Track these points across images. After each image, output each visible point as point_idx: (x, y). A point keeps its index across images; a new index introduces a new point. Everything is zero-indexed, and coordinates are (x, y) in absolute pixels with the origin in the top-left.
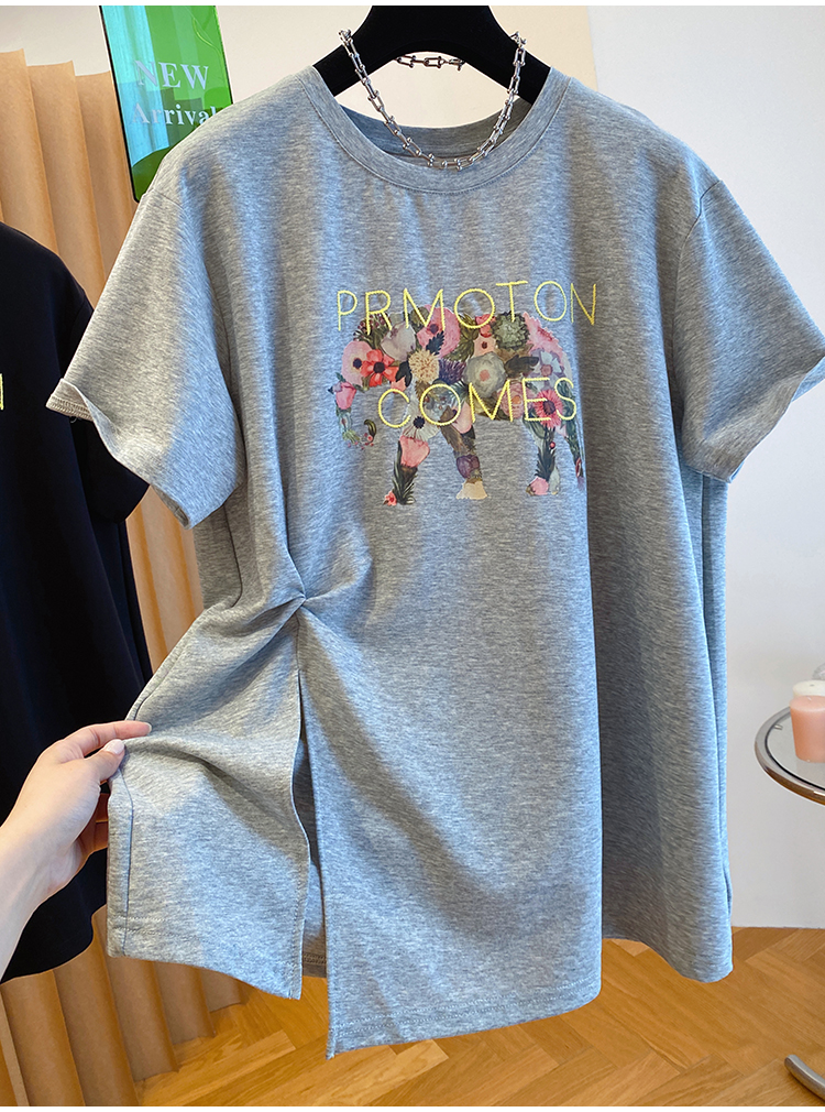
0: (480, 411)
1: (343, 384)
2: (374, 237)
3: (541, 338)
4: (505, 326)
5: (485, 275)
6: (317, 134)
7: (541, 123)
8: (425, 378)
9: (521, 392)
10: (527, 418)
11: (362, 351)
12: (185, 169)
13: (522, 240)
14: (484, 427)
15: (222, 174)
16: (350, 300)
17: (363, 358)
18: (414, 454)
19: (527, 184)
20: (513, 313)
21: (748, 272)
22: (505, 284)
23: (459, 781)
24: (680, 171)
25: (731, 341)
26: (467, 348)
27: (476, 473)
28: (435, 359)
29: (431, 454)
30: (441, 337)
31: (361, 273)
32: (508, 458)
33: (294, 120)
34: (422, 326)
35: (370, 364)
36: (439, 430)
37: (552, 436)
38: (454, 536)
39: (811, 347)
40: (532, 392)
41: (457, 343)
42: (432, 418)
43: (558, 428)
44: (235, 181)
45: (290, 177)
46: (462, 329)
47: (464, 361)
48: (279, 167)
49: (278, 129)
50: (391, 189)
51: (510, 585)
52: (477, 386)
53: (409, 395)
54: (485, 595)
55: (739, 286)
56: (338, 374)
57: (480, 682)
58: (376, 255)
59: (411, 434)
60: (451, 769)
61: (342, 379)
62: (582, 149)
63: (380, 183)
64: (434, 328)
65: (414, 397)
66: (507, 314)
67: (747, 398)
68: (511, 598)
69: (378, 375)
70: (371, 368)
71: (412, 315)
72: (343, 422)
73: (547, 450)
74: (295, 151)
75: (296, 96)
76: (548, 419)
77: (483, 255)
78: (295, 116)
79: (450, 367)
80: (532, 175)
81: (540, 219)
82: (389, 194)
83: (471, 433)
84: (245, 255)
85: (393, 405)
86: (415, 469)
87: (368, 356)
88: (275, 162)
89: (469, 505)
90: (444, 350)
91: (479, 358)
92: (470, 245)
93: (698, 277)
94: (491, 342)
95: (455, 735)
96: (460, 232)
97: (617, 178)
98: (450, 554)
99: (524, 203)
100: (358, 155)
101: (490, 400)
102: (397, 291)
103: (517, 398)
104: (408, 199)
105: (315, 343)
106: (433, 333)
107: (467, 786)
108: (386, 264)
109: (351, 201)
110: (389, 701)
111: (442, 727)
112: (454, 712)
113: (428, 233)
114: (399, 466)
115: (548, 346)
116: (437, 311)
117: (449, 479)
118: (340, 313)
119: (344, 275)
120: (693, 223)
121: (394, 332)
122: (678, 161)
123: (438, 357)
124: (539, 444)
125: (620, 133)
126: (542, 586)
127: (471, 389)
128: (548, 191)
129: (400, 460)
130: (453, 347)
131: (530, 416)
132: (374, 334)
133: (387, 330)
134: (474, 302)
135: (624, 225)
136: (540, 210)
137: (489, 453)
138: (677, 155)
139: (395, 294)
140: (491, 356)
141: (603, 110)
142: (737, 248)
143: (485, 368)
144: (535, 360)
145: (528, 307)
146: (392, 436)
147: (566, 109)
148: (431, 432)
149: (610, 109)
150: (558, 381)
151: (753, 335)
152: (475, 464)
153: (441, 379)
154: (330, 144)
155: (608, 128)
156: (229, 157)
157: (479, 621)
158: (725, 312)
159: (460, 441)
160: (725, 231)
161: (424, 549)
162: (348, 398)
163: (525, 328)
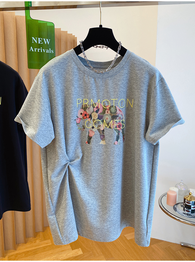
0: (106, 126)
1: (78, 118)
2: (85, 87)
3: (119, 111)
4: (112, 109)
5: (109, 97)
6: (73, 65)
7: (124, 63)
8: (95, 118)
9: (114, 123)
10: (115, 129)
11: (82, 111)
12: (44, 73)
13: (117, 90)
14: (106, 129)
15: (52, 74)
16: (80, 101)
17: (83, 113)
18: (92, 134)
19: (119, 77)
20: (114, 106)
21: (166, 99)
22: (113, 99)
23: (95, 199)
24: (154, 76)
25: (160, 114)
26: (104, 112)
27: (104, 139)
28: (97, 114)
29: (95, 134)
30: (99, 109)
31: (82, 95)
32: (111, 136)
33: (68, 62)
34: (95, 107)
35: (84, 114)
36: (97, 129)
37: (119, 132)
38: (99, 152)
39: (177, 118)
40: (116, 123)
41: (102, 111)
42: (96, 127)
43: (121, 130)
44: (55, 76)
45: (67, 74)
46: (103, 108)
47: (103, 115)
48: (65, 72)
49: (65, 64)
50: (89, 77)
51: (109, 163)
52: (105, 120)
53: (91, 122)
54: (104, 164)
55: (164, 102)
56: (77, 117)
57: (101, 181)
58: (86, 91)
59: (91, 130)
60: (94, 196)
61: (78, 117)
62: (133, 69)
63: (87, 76)
64: (97, 107)
65: (92, 122)
66: (113, 106)
67: (161, 127)
68: (109, 165)
69: (85, 117)
70: (84, 115)
71: (93, 105)
72: (78, 126)
73: (118, 135)
74: (68, 68)
75: (69, 56)
76: (119, 129)
77: (109, 92)
78: (68, 61)
79: (100, 116)
80: (120, 75)
81: (121, 85)
82: (89, 78)
83: (103, 130)
84: (57, 92)
85: (88, 123)
86: (92, 137)
87: (84, 112)
88: (64, 71)
89: (102, 145)
90: (99, 112)
91: (106, 115)
92: (106, 90)
93: (154, 100)
94: (109, 111)
95: (96, 190)
96: (104, 87)
97: (139, 77)
98: (97, 155)
99: (118, 81)
100: (82, 69)
101: (108, 124)
102: (90, 100)
103: (113, 124)
104: (93, 79)
105: (72, 110)
106: (97, 109)
107: (97, 200)
108: (88, 93)
109: (81, 79)
110: (83, 183)
111: (93, 188)
112: (96, 186)
113: (97, 87)
114: (89, 136)
115: (121, 113)
116: (98, 104)
117: (98, 140)
118: (78, 104)
119: (79, 95)
120: (155, 87)
121: (89, 108)
122: (154, 73)
123: (98, 114)
124: (117, 134)
125: (141, 66)
126: (115, 163)
127: (104, 121)
128: (124, 79)
129: (89, 135)
130: (101, 112)
131: (116, 128)
132: (85, 108)
133: (87, 107)
134: (106, 102)
135: (139, 87)
136: (122, 83)
137: (107, 135)
138: (154, 72)
139: (89, 100)
140: (109, 115)
141: (138, 60)
142: (165, 94)
143: (107, 117)
144: (118, 116)
145: (117, 105)
146: (87, 130)
147: (130, 60)
148: (95, 130)
149: (140, 60)
150: (122, 121)
151: (165, 113)
152: (104, 137)
153: (98, 119)
154: (76, 67)
155: (139, 65)
156: (54, 70)
157: (102, 169)
158: (160, 108)
159: (101, 132)
160: (163, 89)
161: (92, 154)
162: (79, 121)
163: (116, 109)
